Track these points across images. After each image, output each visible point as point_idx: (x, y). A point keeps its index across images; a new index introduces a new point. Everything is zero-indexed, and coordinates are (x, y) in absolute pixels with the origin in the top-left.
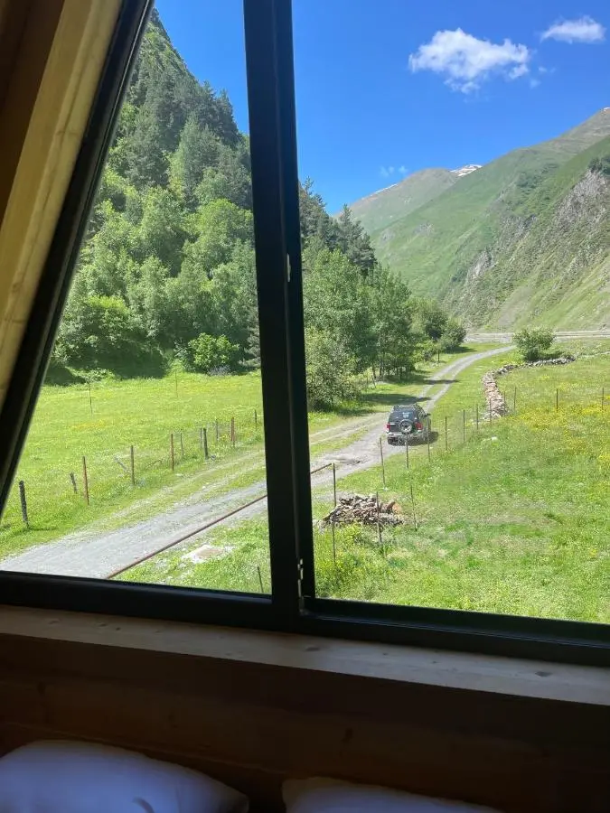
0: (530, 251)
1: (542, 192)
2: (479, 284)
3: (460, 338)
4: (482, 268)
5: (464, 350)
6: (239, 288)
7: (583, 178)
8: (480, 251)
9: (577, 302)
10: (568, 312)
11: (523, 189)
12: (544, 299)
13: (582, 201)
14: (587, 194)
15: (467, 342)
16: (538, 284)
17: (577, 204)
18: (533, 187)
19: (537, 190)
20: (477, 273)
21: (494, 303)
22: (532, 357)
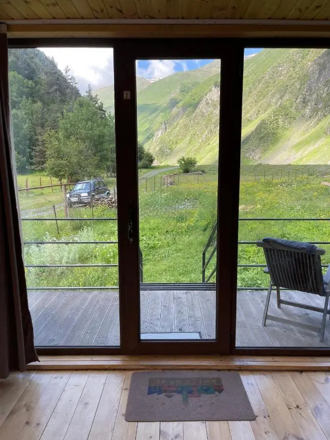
0: (185, 126)
1: (192, 95)
2: (161, 141)
3: (151, 161)
4: (162, 133)
5: (154, 168)
6: (25, 124)
7: (210, 90)
8: (161, 124)
9: (208, 153)
10: (203, 158)
11: (183, 93)
12: (192, 150)
13: (210, 102)
14: (212, 99)
15: (155, 164)
16: (190, 143)
17: (208, 103)
18: (188, 93)
19: (190, 94)
20: (160, 135)
21: (168, 151)
22: (187, 171)
